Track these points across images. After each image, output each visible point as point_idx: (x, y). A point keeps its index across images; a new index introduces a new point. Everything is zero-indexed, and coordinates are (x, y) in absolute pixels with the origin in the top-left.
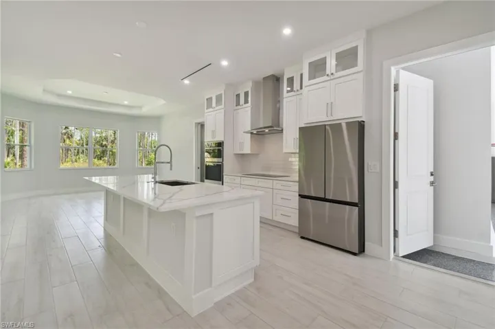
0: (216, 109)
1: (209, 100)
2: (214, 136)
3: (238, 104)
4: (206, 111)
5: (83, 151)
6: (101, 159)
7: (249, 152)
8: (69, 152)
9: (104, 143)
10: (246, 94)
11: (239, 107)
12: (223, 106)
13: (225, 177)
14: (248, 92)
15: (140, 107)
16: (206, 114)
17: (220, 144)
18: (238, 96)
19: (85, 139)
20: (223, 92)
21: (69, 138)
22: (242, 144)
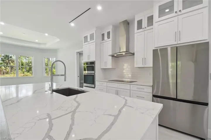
0: (90, 42)
1: (86, 38)
2: (89, 59)
3: (103, 39)
4: (84, 44)
5: (20, 68)
6: (29, 72)
7: (111, 67)
8: (13, 69)
9: (30, 64)
10: (109, 33)
11: (104, 41)
12: (94, 41)
13: (96, 82)
14: (110, 32)
15: (45, 44)
16: (84, 46)
17: (93, 63)
18: (103, 35)
19: (20, 63)
20: (94, 32)
21: (12, 62)
22: (106, 63)
